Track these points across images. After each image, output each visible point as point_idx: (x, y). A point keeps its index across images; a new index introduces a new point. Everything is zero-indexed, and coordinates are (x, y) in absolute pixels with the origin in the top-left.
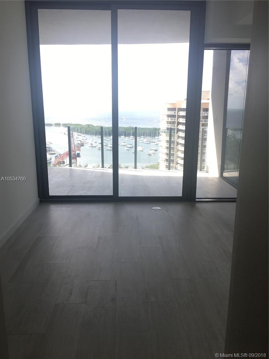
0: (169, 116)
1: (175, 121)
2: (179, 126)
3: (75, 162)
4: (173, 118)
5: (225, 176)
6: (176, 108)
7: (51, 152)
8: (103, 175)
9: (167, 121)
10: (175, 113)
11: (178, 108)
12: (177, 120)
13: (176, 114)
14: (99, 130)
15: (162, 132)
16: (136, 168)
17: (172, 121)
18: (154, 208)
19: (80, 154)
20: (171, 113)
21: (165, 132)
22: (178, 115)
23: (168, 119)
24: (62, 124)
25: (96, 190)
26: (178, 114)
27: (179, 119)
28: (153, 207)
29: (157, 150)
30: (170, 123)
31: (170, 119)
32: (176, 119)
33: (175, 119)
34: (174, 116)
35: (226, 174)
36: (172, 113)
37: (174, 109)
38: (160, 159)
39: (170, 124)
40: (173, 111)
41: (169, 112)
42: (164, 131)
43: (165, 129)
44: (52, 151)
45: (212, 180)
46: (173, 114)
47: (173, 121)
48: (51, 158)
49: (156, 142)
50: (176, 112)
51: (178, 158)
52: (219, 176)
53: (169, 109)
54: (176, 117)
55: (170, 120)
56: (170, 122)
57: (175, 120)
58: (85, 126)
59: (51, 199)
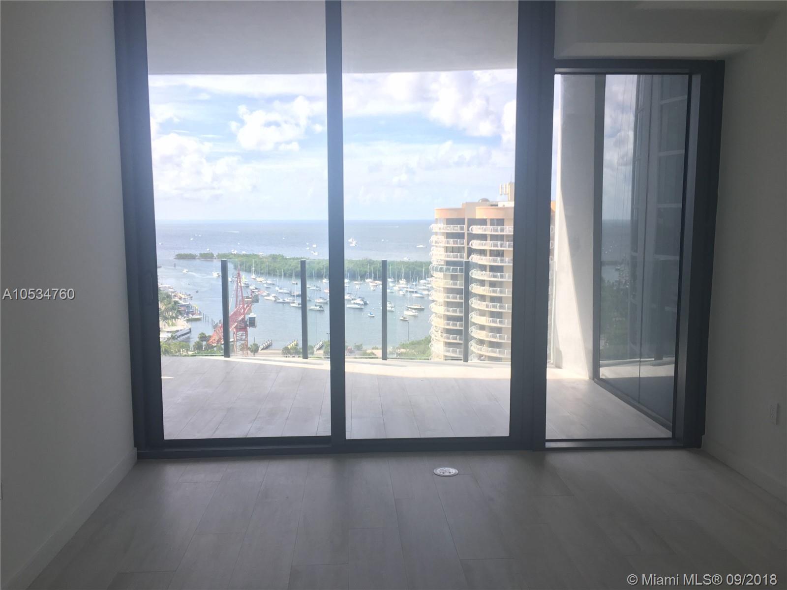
0: (449, 236)
1: (464, 247)
2: (472, 256)
3: (244, 337)
4: (459, 240)
5: (604, 377)
6: (464, 219)
7: (190, 315)
8: (305, 376)
9: (447, 248)
10: (462, 229)
11: (469, 220)
12: (468, 244)
13: (465, 231)
14: (297, 267)
15: (436, 270)
16: (384, 357)
17: (457, 246)
18: (438, 471)
19: (256, 319)
20: (454, 230)
21: (441, 270)
22: (468, 233)
23: (448, 243)
24: (217, 254)
25: (287, 419)
26: (468, 230)
27: (472, 241)
28: (436, 468)
29: (423, 310)
30: (453, 250)
31: (451, 241)
32: (465, 241)
33: (462, 242)
34: (460, 236)
35: (606, 372)
36: (456, 229)
37: (460, 221)
38: (433, 330)
39: (453, 252)
40: (459, 226)
41: (450, 227)
42: (440, 266)
43: (442, 263)
44: (193, 315)
45: (573, 388)
46: (459, 231)
47: (459, 246)
48: (190, 329)
49: (420, 291)
50: (465, 226)
51: (473, 327)
52: (590, 378)
53: (450, 222)
54: (464, 238)
55: (451, 243)
56: (453, 247)
57: (463, 244)
58: (266, 258)
59: (166, 450)
